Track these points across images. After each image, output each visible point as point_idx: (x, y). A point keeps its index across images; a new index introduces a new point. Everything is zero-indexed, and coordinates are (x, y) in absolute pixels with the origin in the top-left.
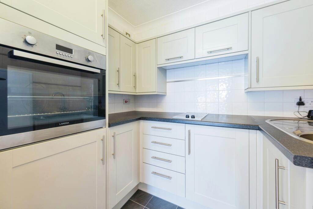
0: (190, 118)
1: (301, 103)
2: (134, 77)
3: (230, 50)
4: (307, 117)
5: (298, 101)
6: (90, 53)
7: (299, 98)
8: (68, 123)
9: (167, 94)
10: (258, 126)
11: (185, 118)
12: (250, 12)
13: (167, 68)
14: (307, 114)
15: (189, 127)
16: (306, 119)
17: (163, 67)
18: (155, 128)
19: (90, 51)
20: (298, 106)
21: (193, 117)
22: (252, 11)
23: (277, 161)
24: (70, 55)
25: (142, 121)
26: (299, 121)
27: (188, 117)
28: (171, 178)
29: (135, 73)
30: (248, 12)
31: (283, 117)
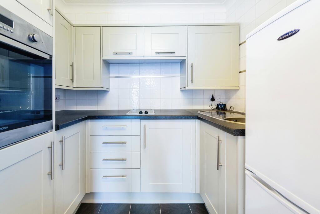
0: (144, 114)
1: (213, 99)
2: (71, 67)
3: (173, 54)
4: (216, 109)
5: (212, 97)
6: (35, 30)
7: (212, 95)
8: (7, 127)
9: (111, 90)
10: (197, 116)
11: (138, 114)
12: (187, 26)
13: (110, 62)
14: (216, 107)
15: (144, 122)
16: (215, 110)
17: (107, 61)
18: (107, 127)
19: (34, 27)
20: (212, 101)
21: (146, 112)
22: (188, 26)
23: (218, 138)
24: (9, 28)
25: (89, 120)
26: (212, 111)
27: (142, 113)
28: (125, 176)
29: (73, 63)
30: (186, 26)
31: (203, 110)
